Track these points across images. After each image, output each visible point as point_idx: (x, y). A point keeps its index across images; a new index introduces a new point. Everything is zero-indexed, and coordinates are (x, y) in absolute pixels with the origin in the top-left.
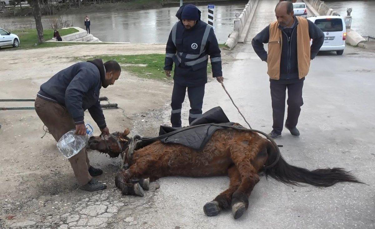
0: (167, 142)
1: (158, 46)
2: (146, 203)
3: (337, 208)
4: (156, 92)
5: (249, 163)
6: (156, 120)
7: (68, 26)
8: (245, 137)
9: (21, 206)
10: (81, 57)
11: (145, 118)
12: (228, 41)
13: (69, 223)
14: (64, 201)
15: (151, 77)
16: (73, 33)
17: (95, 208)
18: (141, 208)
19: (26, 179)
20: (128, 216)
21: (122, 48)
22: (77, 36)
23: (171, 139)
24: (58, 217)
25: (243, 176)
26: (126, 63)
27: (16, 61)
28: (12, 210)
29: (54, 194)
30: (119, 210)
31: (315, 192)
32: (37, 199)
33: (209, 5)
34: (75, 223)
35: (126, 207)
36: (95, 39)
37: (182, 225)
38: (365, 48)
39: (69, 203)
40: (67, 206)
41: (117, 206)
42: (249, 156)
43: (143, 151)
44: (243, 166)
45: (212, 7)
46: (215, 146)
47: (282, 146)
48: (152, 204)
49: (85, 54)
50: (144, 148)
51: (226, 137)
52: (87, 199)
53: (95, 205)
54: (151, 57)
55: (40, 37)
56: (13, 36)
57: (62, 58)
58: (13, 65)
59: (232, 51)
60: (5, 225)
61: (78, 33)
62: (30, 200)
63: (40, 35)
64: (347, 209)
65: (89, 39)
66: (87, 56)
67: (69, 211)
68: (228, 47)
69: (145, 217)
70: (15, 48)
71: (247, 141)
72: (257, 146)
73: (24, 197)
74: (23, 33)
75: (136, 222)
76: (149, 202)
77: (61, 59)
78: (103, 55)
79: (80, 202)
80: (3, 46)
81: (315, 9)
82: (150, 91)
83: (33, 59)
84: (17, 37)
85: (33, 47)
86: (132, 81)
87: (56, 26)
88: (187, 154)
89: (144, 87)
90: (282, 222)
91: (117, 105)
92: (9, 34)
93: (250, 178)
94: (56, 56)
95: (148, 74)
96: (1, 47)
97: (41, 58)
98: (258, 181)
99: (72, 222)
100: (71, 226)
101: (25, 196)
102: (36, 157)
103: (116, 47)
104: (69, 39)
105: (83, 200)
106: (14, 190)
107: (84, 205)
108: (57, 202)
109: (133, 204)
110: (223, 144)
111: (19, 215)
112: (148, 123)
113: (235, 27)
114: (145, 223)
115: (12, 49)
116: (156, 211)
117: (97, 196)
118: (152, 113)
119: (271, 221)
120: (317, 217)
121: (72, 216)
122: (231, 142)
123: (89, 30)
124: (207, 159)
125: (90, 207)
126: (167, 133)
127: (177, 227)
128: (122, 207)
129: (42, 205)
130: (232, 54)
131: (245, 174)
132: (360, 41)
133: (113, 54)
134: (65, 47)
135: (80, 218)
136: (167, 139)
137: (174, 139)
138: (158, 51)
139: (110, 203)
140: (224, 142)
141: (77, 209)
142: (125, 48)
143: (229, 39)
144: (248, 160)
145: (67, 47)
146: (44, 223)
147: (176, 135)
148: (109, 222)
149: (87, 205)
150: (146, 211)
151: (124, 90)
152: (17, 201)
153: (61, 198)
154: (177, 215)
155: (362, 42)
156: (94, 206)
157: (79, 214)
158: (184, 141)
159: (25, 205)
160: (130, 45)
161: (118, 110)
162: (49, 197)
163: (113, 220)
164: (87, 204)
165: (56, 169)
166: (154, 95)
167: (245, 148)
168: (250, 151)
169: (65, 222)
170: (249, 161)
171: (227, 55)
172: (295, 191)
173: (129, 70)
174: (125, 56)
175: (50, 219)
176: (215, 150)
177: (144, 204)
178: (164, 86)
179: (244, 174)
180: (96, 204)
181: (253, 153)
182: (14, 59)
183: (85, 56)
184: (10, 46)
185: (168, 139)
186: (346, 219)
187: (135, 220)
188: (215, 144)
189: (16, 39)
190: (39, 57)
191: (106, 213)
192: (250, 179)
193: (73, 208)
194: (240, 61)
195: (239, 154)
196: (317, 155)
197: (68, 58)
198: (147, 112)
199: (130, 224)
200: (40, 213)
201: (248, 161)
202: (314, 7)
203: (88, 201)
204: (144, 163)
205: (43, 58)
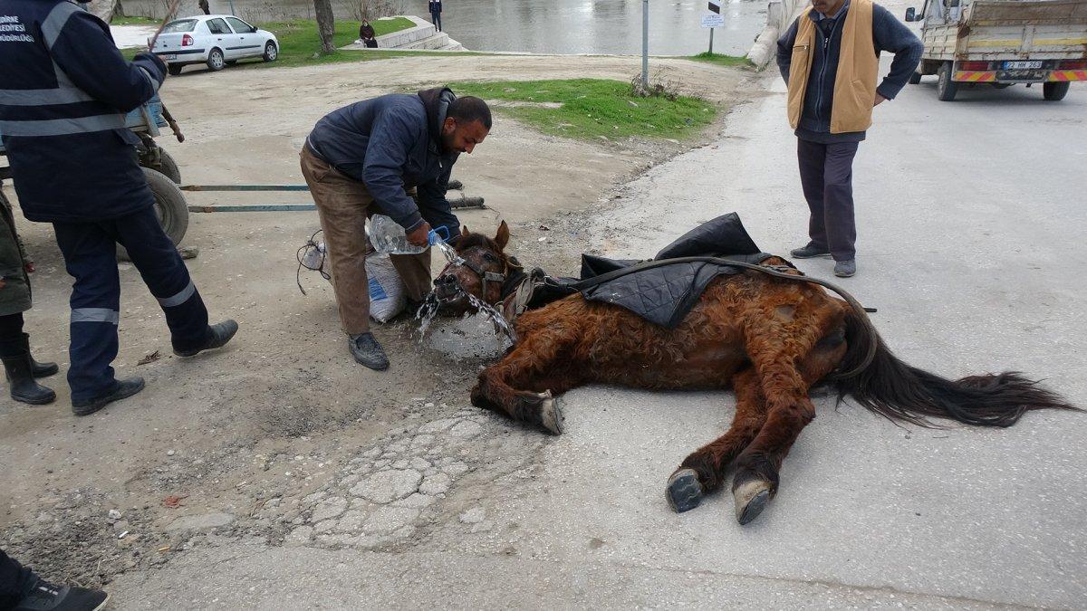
0: (593, 297)
1: (593, 61)
2: (524, 466)
3: (1019, 488)
4: (578, 169)
5: (792, 369)
6: (573, 237)
7: (392, 13)
8: (787, 297)
9: (206, 470)
10: (416, 85)
11: (547, 233)
12: (753, 49)
13: (316, 523)
14: (319, 455)
15: (571, 133)
16: (404, 29)
17: (391, 478)
18: (507, 480)
19: (229, 393)
20: (471, 506)
21: (509, 64)
22: (413, 38)
23: (602, 293)
24: (295, 501)
25: (772, 404)
26: (515, 99)
27: (266, 94)
28: (182, 479)
29: (297, 435)
30: (452, 486)
31: (959, 439)
32: (251, 448)
34: (331, 524)
35: (469, 476)
36: (453, 43)
37: (610, 535)
39: (329, 462)
40: (323, 469)
41: (448, 474)
42: (794, 348)
43: (544, 314)
44: (775, 375)
46: (705, 315)
47: (874, 311)
48: (537, 469)
49: (424, 79)
50: (547, 306)
51: (740, 290)
52: (376, 451)
53: (392, 468)
54: (574, 86)
55: (326, 39)
56: (264, 35)
57: (371, 87)
58: (255, 103)
59: (761, 74)
60: (155, 523)
61: (413, 29)
62: (231, 453)
63: (326, 32)
64: (1044, 492)
65: (438, 44)
66: (429, 82)
67: (326, 485)
68: (753, 65)
69: (516, 508)
70: (269, 64)
71: (791, 306)
72: (817, 320)
73: (218, 443)
74: (289, 28)
75: (488, 525)
76: (532, 463)
77: (368, 89)
78: (465, 80)
79: (357, 459)
80: (243, 58)
82: (565, 167)
83: (306, 89)
84: (273, 37)
85: (310, 61)
86: (524, 141)
87: (365, 14)
88: (634, 330)
89: (552, 159)
90: (874, 531)
91: (482, 200)
92: (253, 31)
93: (790, 410)
94: (357, 82)
95: (564, 127)
96: (238, 61)
97: (323, 86)
98: (809, 417)
99: (327, 519)
100: (319, 534)
101: (221, 441)
102: (268, 333)
103: (498, 61)
104: (392, 43)
105: (366, 454)
106: (196, 423)
107: (365, 468)
108: (299, 458)
109: (490, 467)
110: (729, 308)
111: (197, 494)
112: (554, 247)
113: (769, 18)
114: (514, 526)
115: (263, 64)
116: (546, 491)
117: (402, 442)
118: (565, 223)
119: (845, 529)
120: (965, 516)
121: (329, 500)
122: (751, 306)
123: (439, 22)
124: (680, 346)
125: (381, 474)
126: (598, 274)
127: (595, 539)
128: (461, 476)
129: (262, 465)
130: (761, 80)
131: (778, 399)
133: (487, 77)
134: (383, 61)
135: (347, 509)
136: (595, 289)
137: (611, 293)
138: (591, 73)
139: (433, 465)
140: (733, 305)
141: (345, 481)
142: (517, 64)
143: (756, 45)
144: (789, 358)
145: (385, 62)
146: (256, 519)
147: (617, 283)
148: (421, 522)
149: (373, 470)
150: (519, 488)
151: (502, 163)
152: (199, 453)
153: (312, 446)
154: (600, 503)
156: (388, 474)
157: (348, 496)
158: (634, 301)
159: (216, 464)
160: (529, 58)
161: (484, 213)
162: (282, 443)
163: (433, 516)
164: (373, 465)
165: (313, 364)
166: (572, 176)
167: (783, 325)
168: (797, 333)
169: (309, 520)
170: (792, 362)
171: (750, 83)
172: (906, 437)
173: (519, 116)
174: (515, 84)
175: (274, 509)
176: (704, 323)
177: (517, 468)
178: (600, 154)
179: (774, 398)
180: (396, 466)
181: (804, 341)
182: (261, 89)
183: (423, 84)
184: (259, 59)
185: (596, 291)
186: (1042, 522)
187: (487, 517)
188: (705, 307)
189: (270, 42)
190: (321, 84)
191: (416, 495)
192: (788, 413)
193: (336, 476)
195: (766, 343)
196: (961, 335)
197: (384, 87)
198: (553, 217)
199: (473, 530)
200: (252, 489)
201: (789, 363)
203: (377, 458)
204: (548, 343)
205: (327, 86)
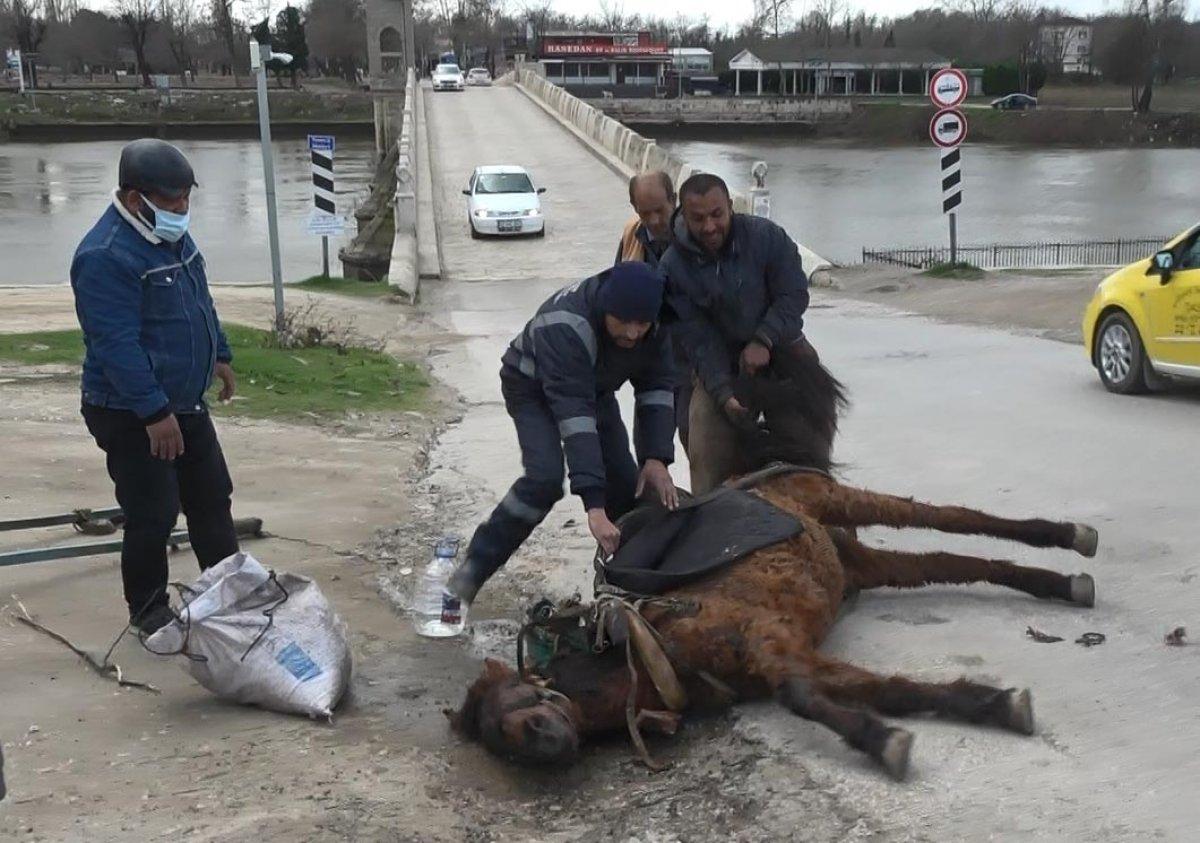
33: (314, 138)
38: (836, 288)
45: (326, 144)
59: (420, 308)
68: (404, 294)
81: (630, 165)
91: (259, 522)
130: (426, 316)
132: (814, 269)
155: (821, 269)
194: (483, 340)
202: (622, 159)
